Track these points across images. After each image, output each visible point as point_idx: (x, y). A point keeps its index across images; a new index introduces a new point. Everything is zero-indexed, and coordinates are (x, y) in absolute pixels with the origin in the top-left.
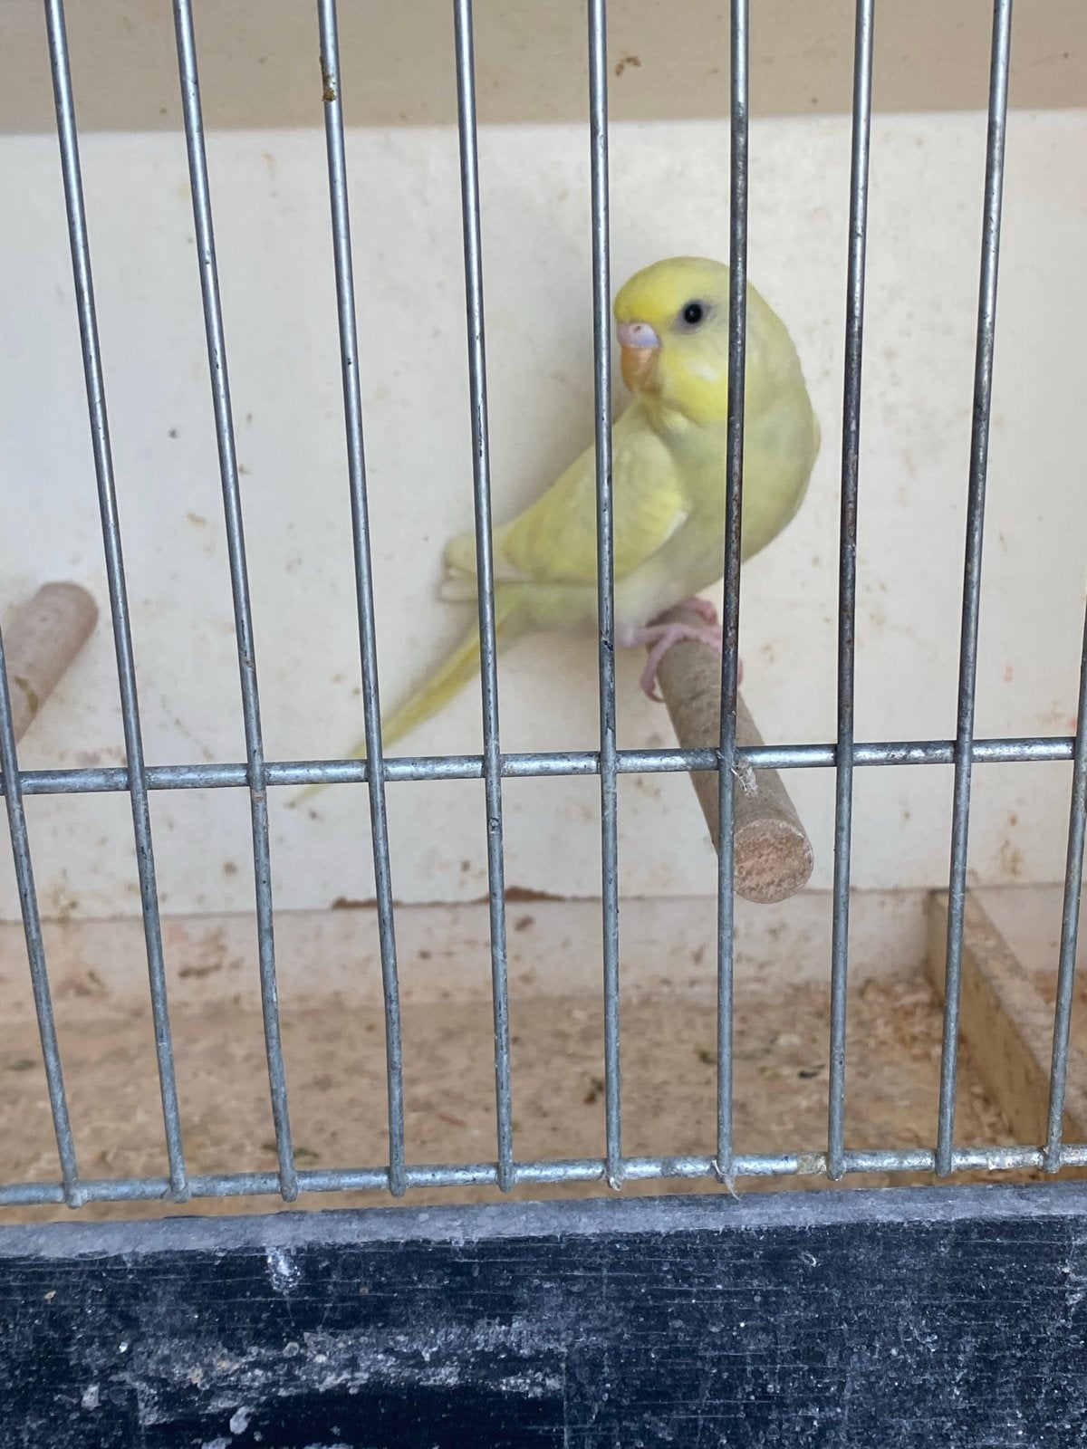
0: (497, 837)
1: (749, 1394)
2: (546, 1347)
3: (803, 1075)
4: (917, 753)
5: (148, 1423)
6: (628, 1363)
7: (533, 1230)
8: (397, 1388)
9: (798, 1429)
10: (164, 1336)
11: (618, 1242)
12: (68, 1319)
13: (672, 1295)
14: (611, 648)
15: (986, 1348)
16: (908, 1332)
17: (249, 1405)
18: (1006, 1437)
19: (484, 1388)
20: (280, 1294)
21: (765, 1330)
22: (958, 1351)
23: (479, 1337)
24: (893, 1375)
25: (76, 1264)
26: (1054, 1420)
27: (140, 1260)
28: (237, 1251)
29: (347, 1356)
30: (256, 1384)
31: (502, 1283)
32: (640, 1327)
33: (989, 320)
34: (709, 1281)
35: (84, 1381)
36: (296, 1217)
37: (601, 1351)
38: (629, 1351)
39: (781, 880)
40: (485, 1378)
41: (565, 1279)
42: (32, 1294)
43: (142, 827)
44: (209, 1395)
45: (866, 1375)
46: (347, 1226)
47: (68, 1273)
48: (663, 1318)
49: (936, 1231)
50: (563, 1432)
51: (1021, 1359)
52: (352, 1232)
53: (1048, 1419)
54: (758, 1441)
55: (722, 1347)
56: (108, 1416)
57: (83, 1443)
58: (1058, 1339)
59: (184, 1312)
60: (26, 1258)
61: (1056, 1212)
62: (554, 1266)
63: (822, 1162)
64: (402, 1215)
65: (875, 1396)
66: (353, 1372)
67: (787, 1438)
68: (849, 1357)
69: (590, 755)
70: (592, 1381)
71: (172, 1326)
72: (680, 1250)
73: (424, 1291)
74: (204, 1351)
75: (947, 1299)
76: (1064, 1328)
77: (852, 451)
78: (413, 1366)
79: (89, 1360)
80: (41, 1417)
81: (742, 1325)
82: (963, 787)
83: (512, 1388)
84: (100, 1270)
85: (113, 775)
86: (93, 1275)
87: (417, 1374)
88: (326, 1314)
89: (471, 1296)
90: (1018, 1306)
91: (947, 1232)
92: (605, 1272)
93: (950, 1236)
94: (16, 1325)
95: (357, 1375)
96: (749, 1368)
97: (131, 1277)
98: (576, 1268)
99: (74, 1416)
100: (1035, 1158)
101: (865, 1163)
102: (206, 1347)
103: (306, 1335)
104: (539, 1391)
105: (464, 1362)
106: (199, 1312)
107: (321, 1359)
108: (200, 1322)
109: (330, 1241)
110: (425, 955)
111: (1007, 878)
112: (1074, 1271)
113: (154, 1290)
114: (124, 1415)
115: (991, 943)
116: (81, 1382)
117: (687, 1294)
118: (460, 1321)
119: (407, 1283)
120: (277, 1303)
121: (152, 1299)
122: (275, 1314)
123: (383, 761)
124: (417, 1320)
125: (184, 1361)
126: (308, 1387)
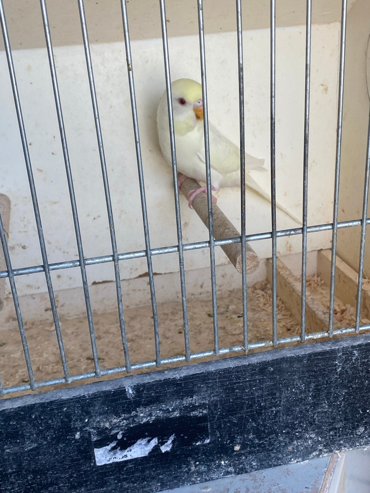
0: (182, 268)
1: (256, 407)
2: (203, 402)
3: (239, 317)
5: (94, 440)
6: (225, 403)
7: (198, 371)
8: (163, 419)
9: (270, 414)
10: (98, 415)
11: (220, 371)
12: (71, 415)
13: (235, 383)
14: (212, 213)
15: (317, 386)
16: (297, 384)
17: (122, 431)
18: (323, 408)
19: (186, 416)
20: (130, 399)
21: (259, 389)
22: (310, 388)
23: (184, 402)
24: (293, 396)
25: (72, 399)
26: (335, 402)
27: (90, 395)
28: (117, 389)
29: (149, 413)
30: (124, 424)
31: (190, 387)
32: (227, 393)
33: (307, 117)
34: (245, 378)
35: (76, 432)
36: (131, 377)
37: (217, 401)
38: (225, 400)
39: (252, 268)
40: (187, 413)
41: (207, 383)
42: (60, 410)
43: (84, 276)
44: (111, 430)
45: (286, 397)
46: (146, 378)
47: (70, 402)
48: (233, 390)
49: (303, 357)
50: (208, 424)
51: (326, 387)
52: (148, 379)
53: (334, 402)
54: (259, 419)
55: (249, 395)
56: (83, 440)
57: (76, 449)
58: (335, 381)
59: (103, 408)
60: (58, 400)
61: (333, 348)
62: (204, 380)
63: (271, 342)
64: (160, 372)
65: (289, 402)
66: (151, 417)
67: (267, 417)
68: (282, 393)
69: (206, 242)
70: (215, 410)
71: (100, 412)
72: (237, 371)
73: (169, 392)
74: (109, 418)
75: (307, 374)
76: (336, 378)
77: (273, 155)
78: (167, 413)
79: (77, 425)
80: (64, 443)
81: (254, 389)
82: (305, 240)
83: (194, 414)
84: (79, 400)
85: (75, 263)
86: (78, 402)
87: (168, 415)
88: (143, 402)
89: (182, 392)
90: (325, 374)
91: (306, 357)
92: (217, 380)
93: (306, 358)
94: (55, 419)
95: (152, 417)
96: (256, 400)
97: (88, 400)
98: (210, 380)
99: (73, 442)
100: (326, 334)
101: (283, 341)
103: (137, 409)
104: (201, 414)
105: (181, 410)
106: (108, 407)
107: (142, 415)
108: (108, 410)
109: (143, 382)
112: (338, 363)
113: (95, 403)
114: (87, 439)
115: (288, 273)
116: (75, 432)
117: (239, 383)
118: (179, 399)
119: (165, 391)
120: (129, 401)
121: (94, 406)
122: (128, 404)
123: (150, 250)
124: (168, 400)
125: (104, 422)
126: (139, 423)
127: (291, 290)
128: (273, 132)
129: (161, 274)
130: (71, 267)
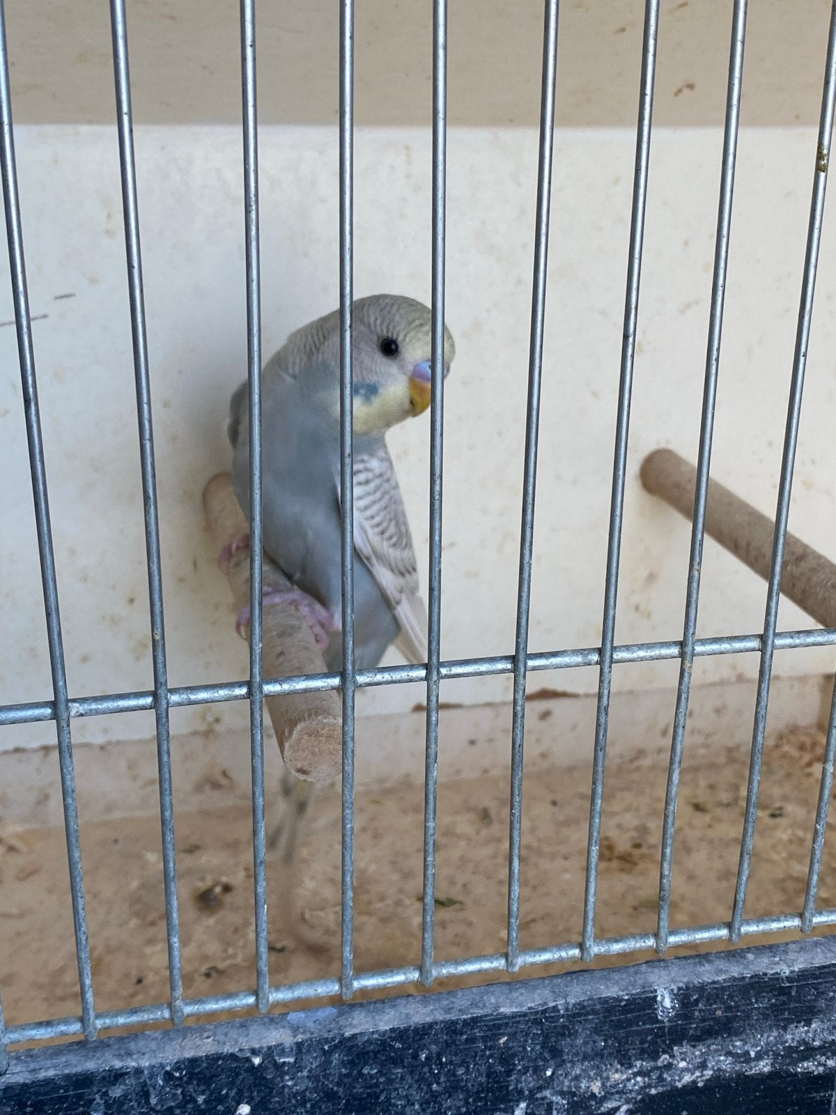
2: (830, 1038)
7: (832, 959)
8: (731, 1078)
10: (578, 1061)
12: (514, 1055)
17: (629, 1103)
19: (787, 1072)
20: (662, 1022)
23: (789, 1037)
25: (525, 1015)
27: (570, 1007)
28: (637, 994)
29: (699, 1060)
30: (637, 1087)
31: (809, 998)
35: (518, 1100)
40: (788, 1064)
42: (490, 1040)
44: (603, 1100)
46: (703, 968)
47: (519, 1022)
50: (832, 1095)
52: (709, 972)
59: (595, 1042)
66: (702, 1071)
71: (585, 1053)
73: (758, 1008)
74: (604, 1068)
78: (743, 1062)
79: (524, 1084)
83: (805, 1069)
84: (541, 1018)
86: (537, 1022)
87: (744, 1067)
88: (691, 1032)
89: (788, 1009)
94: (475, 1065)
95: (705, 1072)
97: (561, 1020)
102: (606, 1065)
103: (675, 1048)
104: (821, 1069)
105: (776, 1055)
106: (605, 1041)
107: (683, 1064)
108: (605, 1047)
109: (701, 981)
110: (472, 742)
113: (577, 1028)
116: (515, 1101)
118: (778, 1027)
119: (748, 1004)
120: (659, 1028)
121: (574, 1035)
122: (657, 1036)
123: (775, 635)
124: (751, 1030)
125: (589, 1077)
126: (671, 1085)
129: (574, 696)
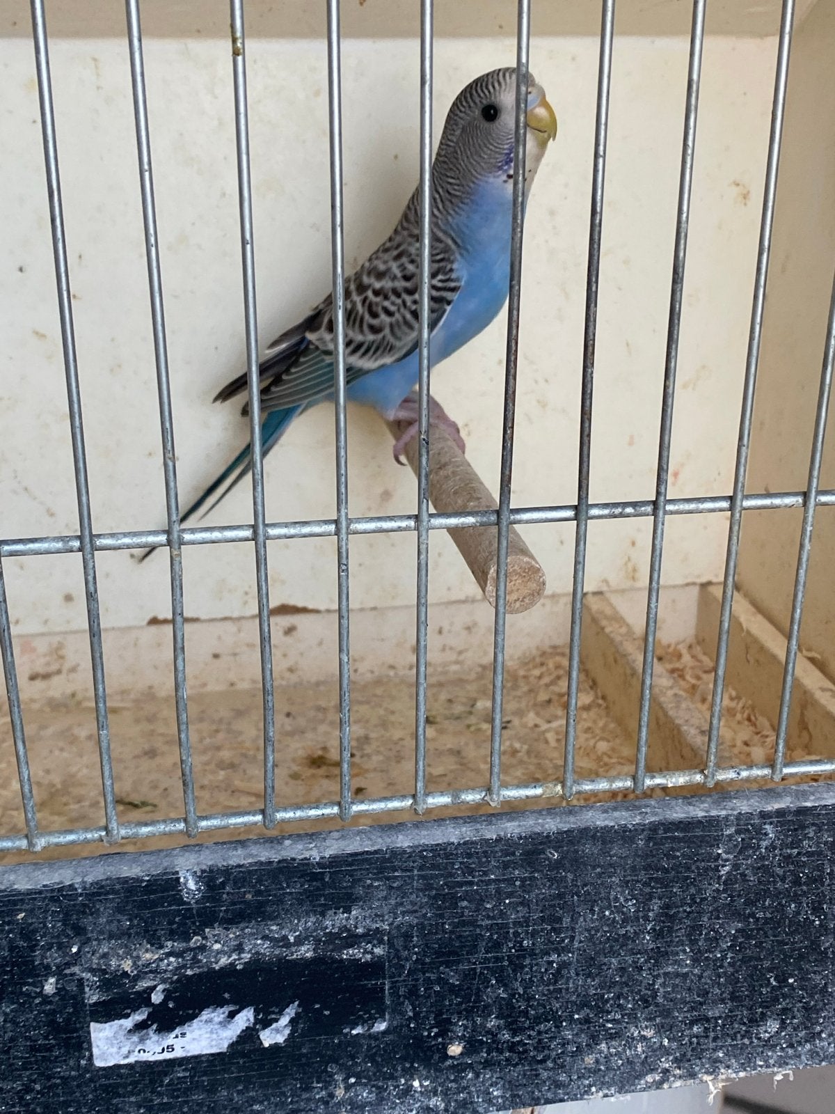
0: (345, 578)
1: (511, 948)
2: (374, 926)
4: (629, 510)
5: (91, 1002)
6: (430, 933)
7: (367, 846)
8: (270, 963)
9: (543, 970)
10: (104, 939)
11: (425, 851)
12: (35, 931)
13: (461, 884)
14: (427, 443)
15: (667, 907)
16: (616, 899)
17: (165, 983)
18: (679, 965)
19: (332, 958)
20: (189, 903)
21: (522, 904)
22: (649, 910)
23: (328, 923)
24: (606, 929)
25: (40, 892)
26: (710, 952)
27: (88, 886)
28: (158, 875)
29: (235, 943)
30: (171, 968)
31: (345, 884)
32: (439, 908)
34: (485, 873)
35: (46, 976)
36: (197, 848)
37: (411, 926)
38: (431, 925)
39: (524, 598)
40: (332, 951)
41: (388, 879)
42: (8, 916)
43: (90, 578)
44: (136, 979)
45: (588, 930)
46: (234, 853)
47: (35, 899)
48: (454, 900)
49: (636, 830)
50: (385, 984)
51: (690, 913)
52: (239, 856)
53: (706, 953)
54: (516, 980)
55: (493, 918)
56: (63, 998)
57: (43, 1019)
58: (714, 897)
59: (119, 921)
60: (5, 891)
61: (714, 813)
62: (381, 870)
63: (559, 788)
64: (272, 842)
65: (594, 944)
66: (239, 954)
67: (536, 976)
68: (577, 919)
69: (409, 517)
70: (406, 948)
71: (110, 931)
72: (468, 854)
73: (291, 893)
74: (133, 947)
75: (643, 876)
76: (718, 891)
77: (593, 305)
78: (282, 947)
79: (49, 960)
80: (13, 1003)
81: (507, 901)
82: (659, 532)
83: (351, 956)
84: (58, 895)
85: (68, 541)
86: (54, 900)
87: (285, 952)
88: (221, 914)
89: (324, 895)
90: (688, 877)
91: (643, 830)
92: (416, 872)
93: (645, 833)
95: (243, 955)
96: (511, 931)
97: (81, 899)
98: (397, 870)
99: (37, 1001)
100: (698, 778)
101: (588, 787)
102: (135, 945)
103: (207, 930)
104: (369, 957)
105: (318, 941)
106: (130, 920)
107: (217, 946)
108: (131, 927)
109: (225, 864)
110: (216, 656)
111: (629, 583)
112: (725, 852)
113: (98, 907)
114: (74, 997)
115: (624, 630)
116: (42, 976)
117: (471, 883)
118: (315, 913)
119: (279, 889)
120: (186, 910)
121: (96, 913)
122: (185, 917)
123: (266, 525)
124: (286, 914)
125: (118, 955)
126: (208, 967)
127: (629, 672)
128: (596, 246)
129: (317, 611)
130: (58, 552)
